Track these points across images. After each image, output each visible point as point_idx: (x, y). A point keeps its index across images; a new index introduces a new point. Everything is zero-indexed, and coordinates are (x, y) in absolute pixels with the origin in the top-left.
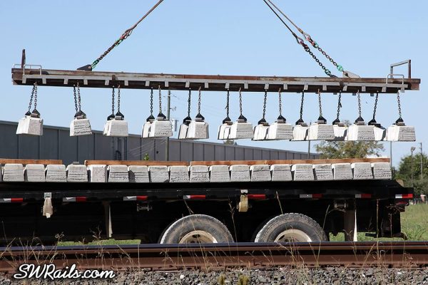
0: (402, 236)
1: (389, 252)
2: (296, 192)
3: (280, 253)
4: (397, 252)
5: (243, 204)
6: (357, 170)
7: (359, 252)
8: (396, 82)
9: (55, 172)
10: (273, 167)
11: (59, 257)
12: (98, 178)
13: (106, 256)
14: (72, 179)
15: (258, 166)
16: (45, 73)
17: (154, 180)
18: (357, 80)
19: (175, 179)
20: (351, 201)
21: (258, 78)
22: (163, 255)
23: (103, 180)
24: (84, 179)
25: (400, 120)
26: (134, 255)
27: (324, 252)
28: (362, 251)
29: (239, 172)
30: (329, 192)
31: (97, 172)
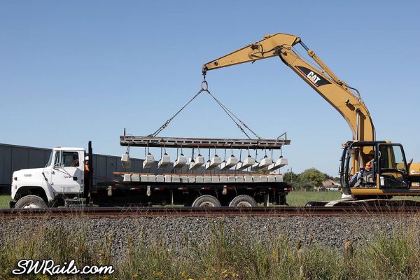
0: (287, 204)
1: (278, 211)
2: (245, 187)
3: (236, 211)
4: (282, 210)
5: (225, 191)
6: (269, 178)
7: (267, 211)
8: (280, 141)
9: (152, 178)
10: (236, 177)
11: (150, 211)
12: (168, 181)
13: (168, 211)
14: (158, 181)
15: (231, 176)
16: (134, 137)
17: (190, 182)
18: (264, 140)
19: (198, 181)
20: (267, 190)
21: (223, 140)
22: (190, 211)
23: (170, 181)
24: (163, 181)
25: (281, 157)
26: (178, 211)
27: (253, 211)
28: (268, 210)
29: (223, 179)
30: (258, 187)
31: (167, 178)
